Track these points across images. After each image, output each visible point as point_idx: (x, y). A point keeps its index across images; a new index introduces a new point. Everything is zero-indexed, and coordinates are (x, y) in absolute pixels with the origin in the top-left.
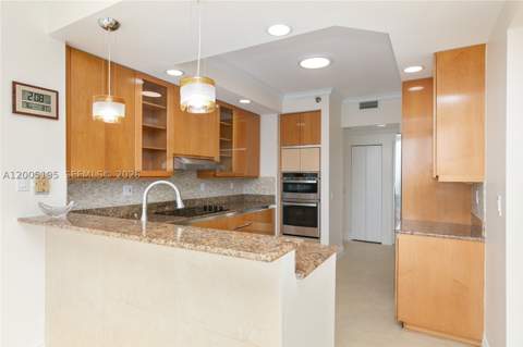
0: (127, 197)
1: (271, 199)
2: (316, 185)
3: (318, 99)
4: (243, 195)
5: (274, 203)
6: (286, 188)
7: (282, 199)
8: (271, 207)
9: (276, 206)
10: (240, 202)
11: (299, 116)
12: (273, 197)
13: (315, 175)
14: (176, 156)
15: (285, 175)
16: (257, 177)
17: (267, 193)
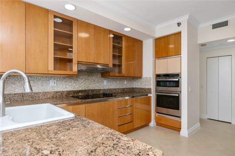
0: (53, 87)
1: (149, 90)
2: (178, 81)
3: (179, 24)
4: (133, 88)
5: (151, 93)
6: (158, 84)
7: (156, 91)
8: (149, 95)
9: (152, 95)
10: (131, 92)
11: (167, 38)
12: (151, 89)
13: (177, 75)
14: (79, 63)
15: (158, 76)
16: (141, 77)
17: (147, 87)
